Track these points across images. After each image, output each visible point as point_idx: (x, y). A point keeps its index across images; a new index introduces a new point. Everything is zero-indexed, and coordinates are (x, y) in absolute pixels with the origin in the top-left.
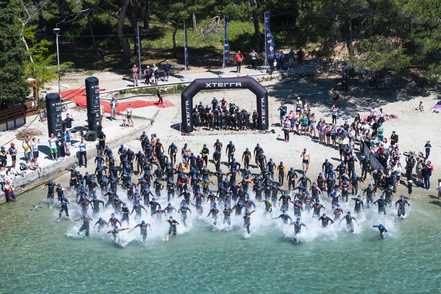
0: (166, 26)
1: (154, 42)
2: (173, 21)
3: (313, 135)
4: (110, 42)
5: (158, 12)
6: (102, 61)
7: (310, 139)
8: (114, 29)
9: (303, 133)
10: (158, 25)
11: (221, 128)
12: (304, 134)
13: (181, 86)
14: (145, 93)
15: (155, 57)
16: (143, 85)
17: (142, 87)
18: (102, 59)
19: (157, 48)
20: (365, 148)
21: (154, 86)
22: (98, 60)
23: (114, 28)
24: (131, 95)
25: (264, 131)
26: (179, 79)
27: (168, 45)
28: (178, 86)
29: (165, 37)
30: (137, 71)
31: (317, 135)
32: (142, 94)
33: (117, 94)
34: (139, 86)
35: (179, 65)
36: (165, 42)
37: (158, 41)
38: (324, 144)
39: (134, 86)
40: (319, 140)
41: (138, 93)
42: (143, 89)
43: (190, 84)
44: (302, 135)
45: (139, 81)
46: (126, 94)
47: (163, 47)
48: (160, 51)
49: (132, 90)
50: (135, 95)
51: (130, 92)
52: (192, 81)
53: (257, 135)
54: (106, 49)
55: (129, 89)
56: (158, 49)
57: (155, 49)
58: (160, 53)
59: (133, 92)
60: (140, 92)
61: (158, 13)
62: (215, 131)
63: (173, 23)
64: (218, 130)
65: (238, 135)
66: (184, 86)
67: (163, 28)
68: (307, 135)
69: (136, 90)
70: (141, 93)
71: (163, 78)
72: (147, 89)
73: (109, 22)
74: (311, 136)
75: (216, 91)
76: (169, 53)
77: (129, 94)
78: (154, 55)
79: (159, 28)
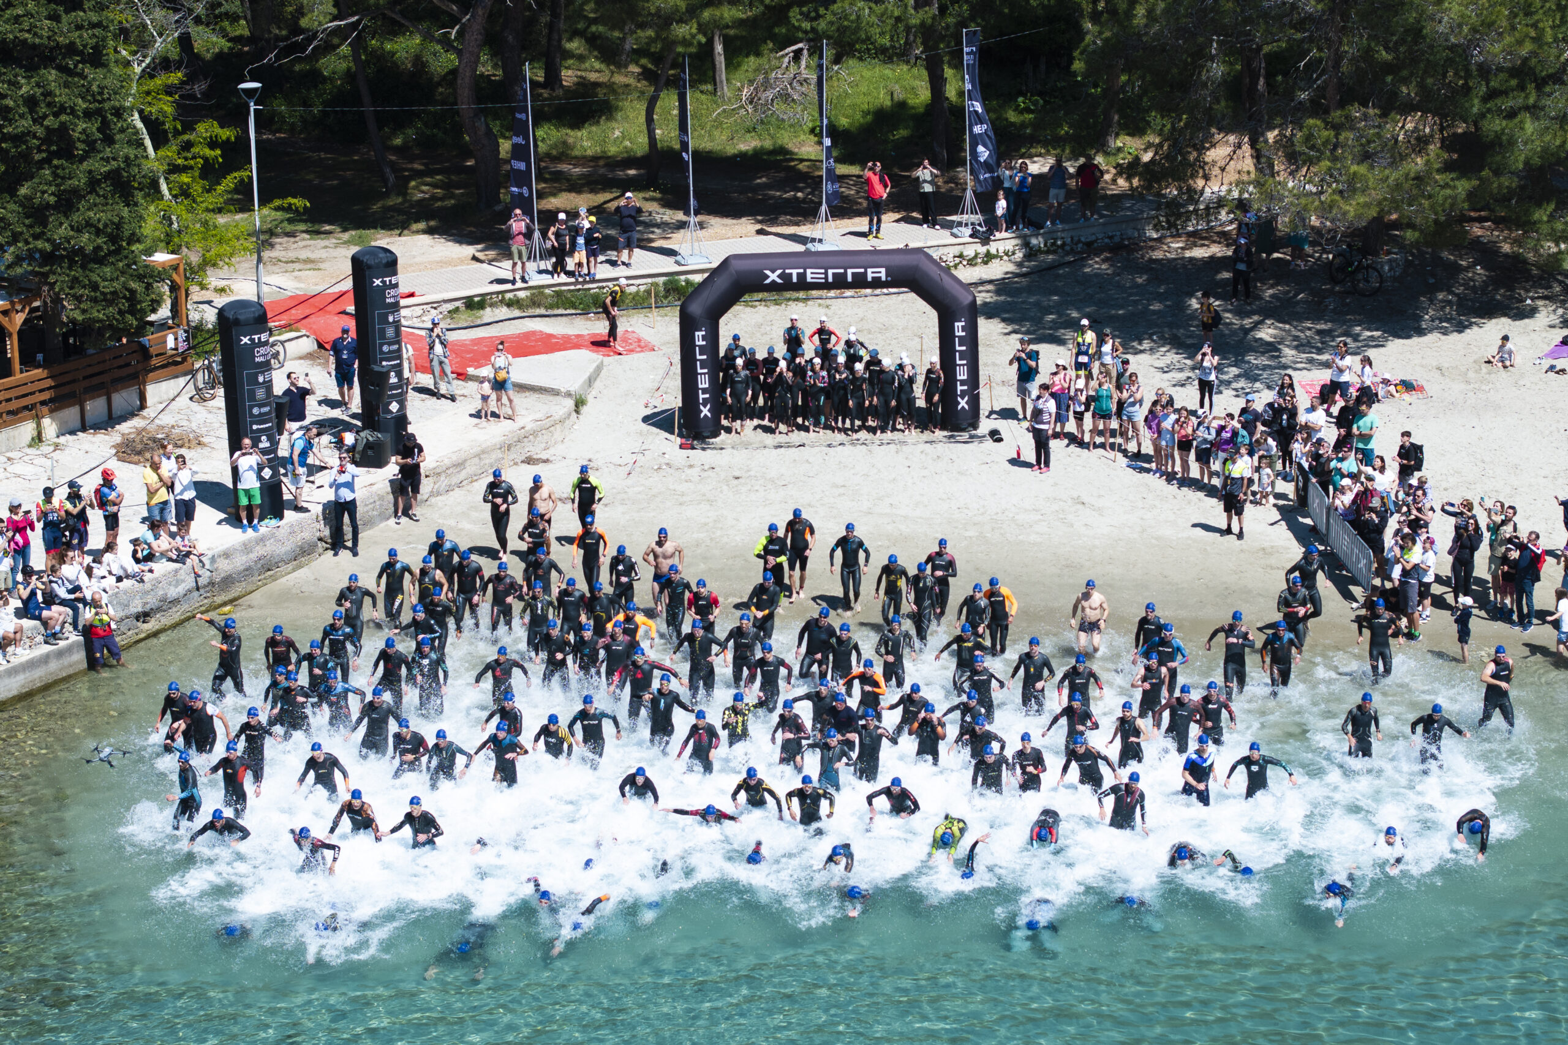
0: (619, 79)
1: (579, 134)
2: (644, 61)
3: (1132, 447)
4: (428, 132)
5: (594, 28)
6: (400, 200)
7: (1122, 461)
8: (441, 90)
9: (1099, 440)
10: (593, 77)
11: (817, 424)
12: (1102, 446)
13: (678, 281)
14: (551, 307)
15: (583, 185)
16: (546, 279)
17: (543, 287)
18: (403, 190)
19: (589, 153)
20: (1311, 492)
21: (585, 282)
22: (386, 195)
23: (439, 84)
24: (503, 312)
25: (965, 436)
26: (670, 260)
27: (627, 143)
28: (665, 284)
29: (619, 115)
30: (524, 230)
31: (1148, 448)
32: (542, 311)
33: (457, 309)
34: (531, 284)
35: (669, 212)
36: (617, 133)
37: (594, 128)
38: (1170, 477)
39: (513, 282)
40: (1153, 466)
41: (528, 307)
42: (547, 291)
43: (706, 275)
44: (1096, 446)
45: (531, 266)
46: (488, 310)
47: (613, 150)
48: (601, 163)
49: (509, 296)
50: (517, 313)
51: (501, 301)
52: (715, 265)
53: (940, 446)
54: (412, 159)
55: (498, 293)
56: (595, 159)
57: (584, 157)
58: (602, 171)
59: (510, 304)
60: (534, 302)
61: (593, 34)
62: (797, 436)
63: (643, 67)
64: (807, 430)
65: (875, 448)
66: (687, 282)
67: (611, 87)
68: (1112, 446)
69: (522, 294)
70: (539, 306)
71: (612, 255)
72: (558, 294)
73: (424, 65)
74: (1125, 452)
75: (797, 300)
76: (632, 172)
77: (497, 311)
78: (582, 176)
79: (596, 84)
